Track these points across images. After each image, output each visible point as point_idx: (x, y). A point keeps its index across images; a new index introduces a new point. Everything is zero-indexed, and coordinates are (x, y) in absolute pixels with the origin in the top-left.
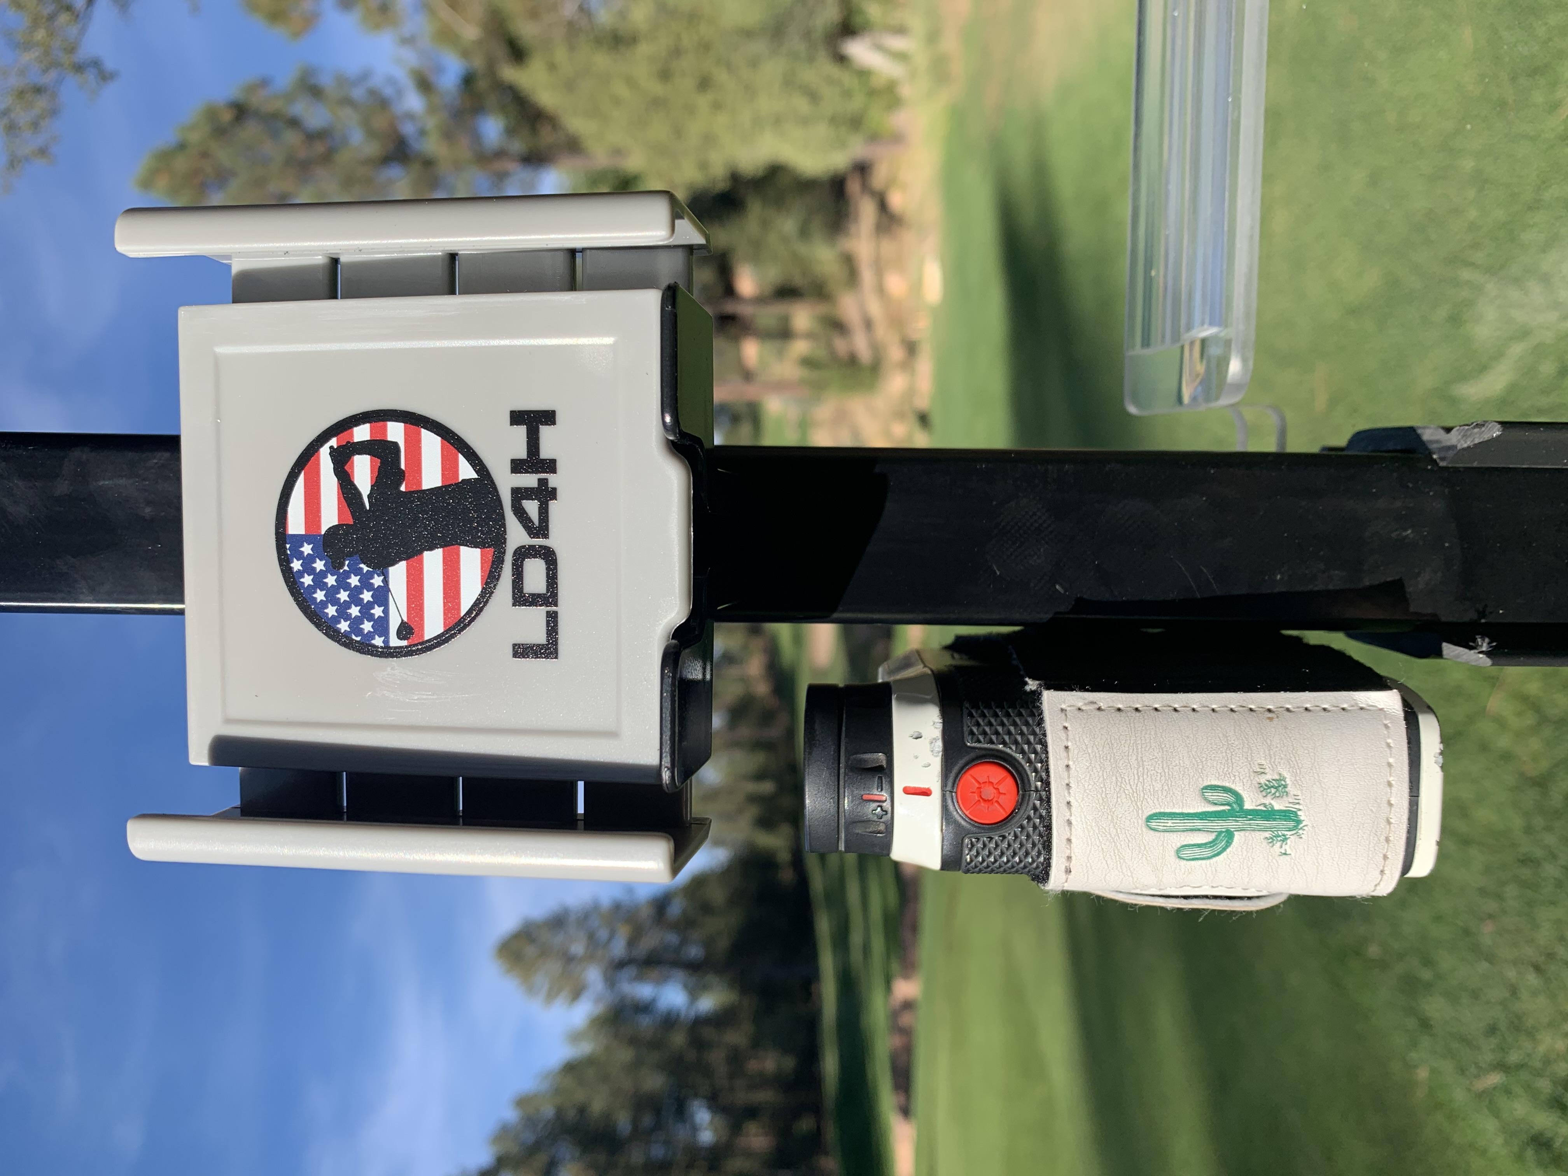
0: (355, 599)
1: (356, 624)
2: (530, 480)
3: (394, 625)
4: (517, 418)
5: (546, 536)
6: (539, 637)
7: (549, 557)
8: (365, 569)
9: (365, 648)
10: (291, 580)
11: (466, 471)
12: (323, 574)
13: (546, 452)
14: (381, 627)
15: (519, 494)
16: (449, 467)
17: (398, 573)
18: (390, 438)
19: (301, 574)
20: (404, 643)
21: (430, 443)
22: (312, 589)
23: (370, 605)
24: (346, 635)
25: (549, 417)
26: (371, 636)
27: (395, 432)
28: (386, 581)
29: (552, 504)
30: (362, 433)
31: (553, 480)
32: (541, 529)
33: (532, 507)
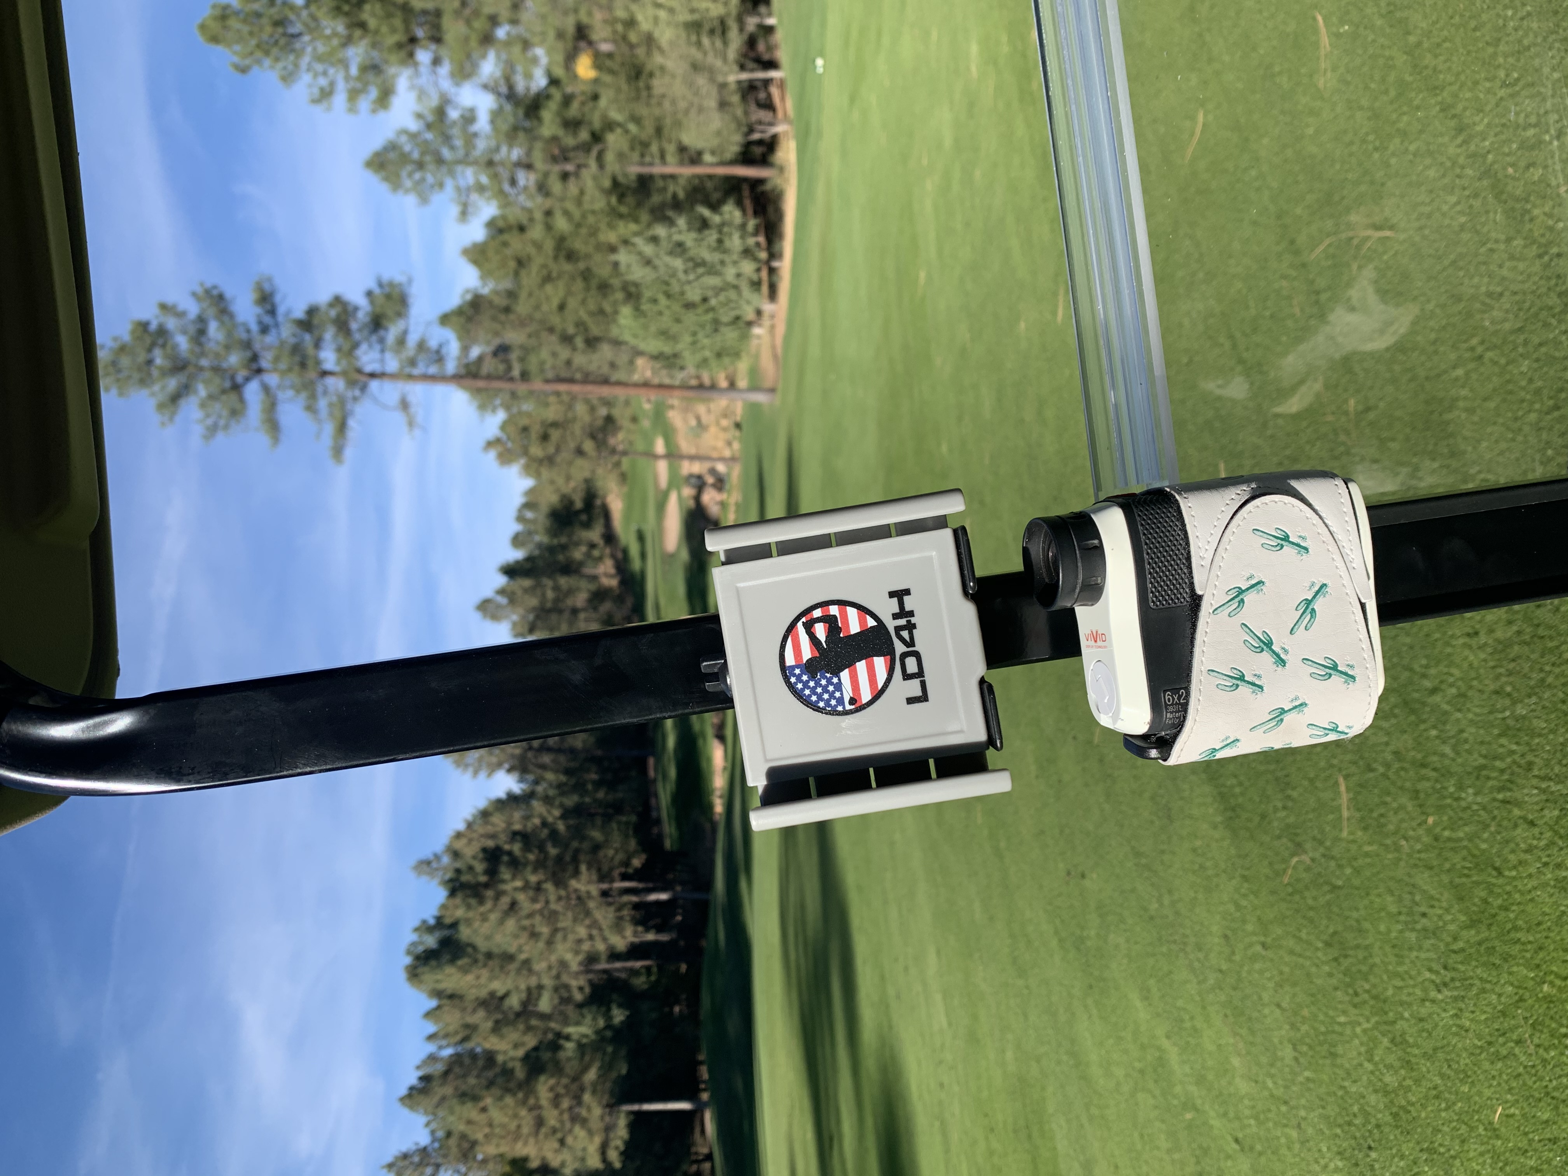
0: (825, 690)
1: (827, 703)
2: (902, 622)
3: (847, 700)
4: (892, 594)
5: (914, 646)
6: (918, 693)
7: (917, 655)
8: (828, 675)
9: (834, 713)
10: (791, 687)
11: (871, 623)
12: (808, 682)
13: (908, 608)
14: (840, 701)
15: (898, 629)
16: (862, 622)
17: (845, 675)
18: (832, 613)
19: (796, 683)
20: (853, 707)
21: (852, 612)
22: (803, 690)
23: (834, 692)
24: (824, 709)
25: (907, 592)
26: (836, 706)
27: (834, 610)
28: (839, 680)
29: (914, 631)
30: (817, 613)
31: (913, 620)
32: (911, 643)
33: (905, 634)
